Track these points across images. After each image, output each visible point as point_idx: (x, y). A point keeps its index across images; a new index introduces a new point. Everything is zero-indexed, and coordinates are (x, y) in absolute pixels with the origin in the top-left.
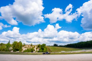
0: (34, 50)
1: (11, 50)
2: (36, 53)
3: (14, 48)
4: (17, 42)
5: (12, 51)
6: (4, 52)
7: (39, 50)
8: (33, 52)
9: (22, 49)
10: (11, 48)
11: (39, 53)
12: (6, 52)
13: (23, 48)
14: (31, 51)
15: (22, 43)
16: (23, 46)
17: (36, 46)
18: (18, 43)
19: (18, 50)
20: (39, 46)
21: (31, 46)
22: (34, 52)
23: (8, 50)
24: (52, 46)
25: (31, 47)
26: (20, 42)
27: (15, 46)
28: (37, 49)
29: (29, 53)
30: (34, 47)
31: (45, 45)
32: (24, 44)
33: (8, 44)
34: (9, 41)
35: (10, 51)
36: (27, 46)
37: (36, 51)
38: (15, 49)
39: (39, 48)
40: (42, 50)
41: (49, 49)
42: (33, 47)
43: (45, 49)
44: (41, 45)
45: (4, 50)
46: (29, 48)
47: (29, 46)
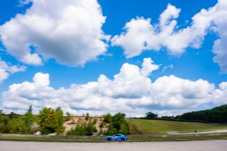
0: (95, 131)
1: (36, 132)
2: (98, 138)
3: (41, 126)
4: (50, 109)
5: (38, 133)
6: (18, 135)
7: (106, 129)
8: (92, 134)
9: (64, 128)
10: (35, 125)
12: (23, 136)
13: (65, 125)
14: (86, 132)
15: (62, 113)
16: (66, 120)
17: (99, 120)
18: (53, 112)
19: (52, 130)
20: (107, 119)
21: (87, 119)
22: (95, 134)
24: (141, 118)
25: (87, 122)
27: (46, 119)
28: (101, 126)
29: (81, 137)
30: (95, 122)
31: (124, 115)
32: (68, 114)
33: (26, 115)
34: (31, 107)
35: (32, 133)
36: (76, 120)
37: (99, 131)
38: (46, 128)
39: (108, 125)
40: (115, 129)
41: (134, 126)
42: (92, 121)
43: (123, 126)
44: (114, 117)
45: (17, 131)
46: (80, 125)
47: (80, 119)
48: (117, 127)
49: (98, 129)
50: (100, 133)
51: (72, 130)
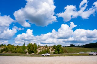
0: (50, 52)
2: (51, 55)
3: (29, 50)
5: (28, 53)
6: (20, 54)
7: (54, 51)
9: (37, 51)
10: (26, 50)
11: (55, 54)
12: (22, 54)
13: (38, 50)
16: (38, 48)
17: (51, 47)
18: (33, 45)
19: (33, 52)
20: (54, 47)
21: (46, 47)
23: (24, 52)
24: (68, 47)
25: (46, 49)
26: (35, 44)
27: (30, 48)
28: (52, 50)
30: (49, 49)
31: (61, 46)
32: (39, 45)
33: (23, 46)
34: (24, 43)
35: (25, 53)
36: (42, 48)
38: (30, 51)
39: (54, 49)
40: (57, 51)
41: (65, 50)
42: (48, 48)
43: (61, 50)
44: (57, 47)
45: (20, 52)
46: (44, 50)
47: (43, 48)
48: (58, 50)
50: (52, 53)
51: (40, 52)
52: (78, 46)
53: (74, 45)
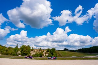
2: (45, 58)
3: (22, 53)
5: (20, 55)
7: (48, 55)
8: (42, 57)
9: (31, 54)
10: (19, 52)
13: (31, 52)
15: (30, 47)
16: (32, 51)
17: (45, 51)
18: (26, 47)
19: (26, 55)
20: (48, 50)
21: (40, 50)
23: (16, 54)
24: (62, 50)
25: (40, 52)
26: (28, 46)
27: (23, 50)
28: (46, 53)
30: (43, 52)
31: (55, 49)
32: (32, 48)
33: (16, 48)
34: (17, 45)
35: (18, 55)
36: (36, 51)
38: (23, 53)
39: (48, 53)
40: (51, 55)
41: (59, 54)
42: (42, 51)
43: (54, 54)
44: (51, 50)
45: (11, 54)
46: (37, 53)
49: (44, 54)
50: (45, 56)
52: (72, 50)
53: (68, 49)
